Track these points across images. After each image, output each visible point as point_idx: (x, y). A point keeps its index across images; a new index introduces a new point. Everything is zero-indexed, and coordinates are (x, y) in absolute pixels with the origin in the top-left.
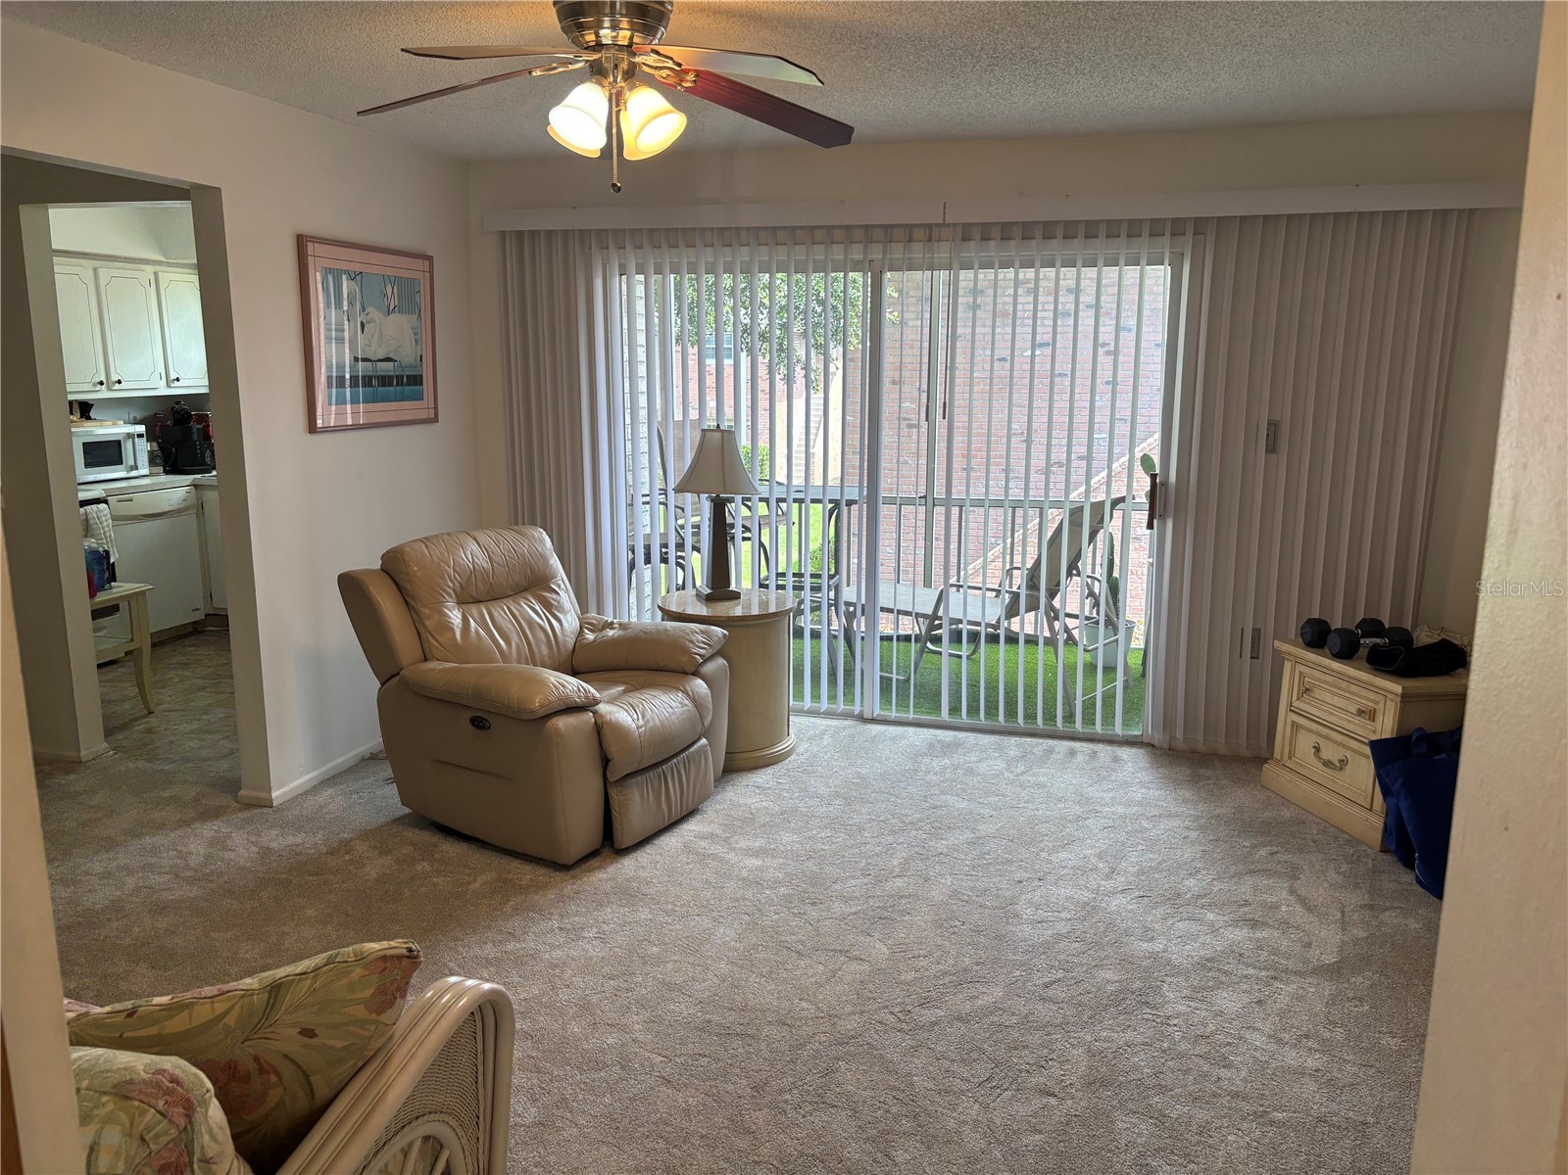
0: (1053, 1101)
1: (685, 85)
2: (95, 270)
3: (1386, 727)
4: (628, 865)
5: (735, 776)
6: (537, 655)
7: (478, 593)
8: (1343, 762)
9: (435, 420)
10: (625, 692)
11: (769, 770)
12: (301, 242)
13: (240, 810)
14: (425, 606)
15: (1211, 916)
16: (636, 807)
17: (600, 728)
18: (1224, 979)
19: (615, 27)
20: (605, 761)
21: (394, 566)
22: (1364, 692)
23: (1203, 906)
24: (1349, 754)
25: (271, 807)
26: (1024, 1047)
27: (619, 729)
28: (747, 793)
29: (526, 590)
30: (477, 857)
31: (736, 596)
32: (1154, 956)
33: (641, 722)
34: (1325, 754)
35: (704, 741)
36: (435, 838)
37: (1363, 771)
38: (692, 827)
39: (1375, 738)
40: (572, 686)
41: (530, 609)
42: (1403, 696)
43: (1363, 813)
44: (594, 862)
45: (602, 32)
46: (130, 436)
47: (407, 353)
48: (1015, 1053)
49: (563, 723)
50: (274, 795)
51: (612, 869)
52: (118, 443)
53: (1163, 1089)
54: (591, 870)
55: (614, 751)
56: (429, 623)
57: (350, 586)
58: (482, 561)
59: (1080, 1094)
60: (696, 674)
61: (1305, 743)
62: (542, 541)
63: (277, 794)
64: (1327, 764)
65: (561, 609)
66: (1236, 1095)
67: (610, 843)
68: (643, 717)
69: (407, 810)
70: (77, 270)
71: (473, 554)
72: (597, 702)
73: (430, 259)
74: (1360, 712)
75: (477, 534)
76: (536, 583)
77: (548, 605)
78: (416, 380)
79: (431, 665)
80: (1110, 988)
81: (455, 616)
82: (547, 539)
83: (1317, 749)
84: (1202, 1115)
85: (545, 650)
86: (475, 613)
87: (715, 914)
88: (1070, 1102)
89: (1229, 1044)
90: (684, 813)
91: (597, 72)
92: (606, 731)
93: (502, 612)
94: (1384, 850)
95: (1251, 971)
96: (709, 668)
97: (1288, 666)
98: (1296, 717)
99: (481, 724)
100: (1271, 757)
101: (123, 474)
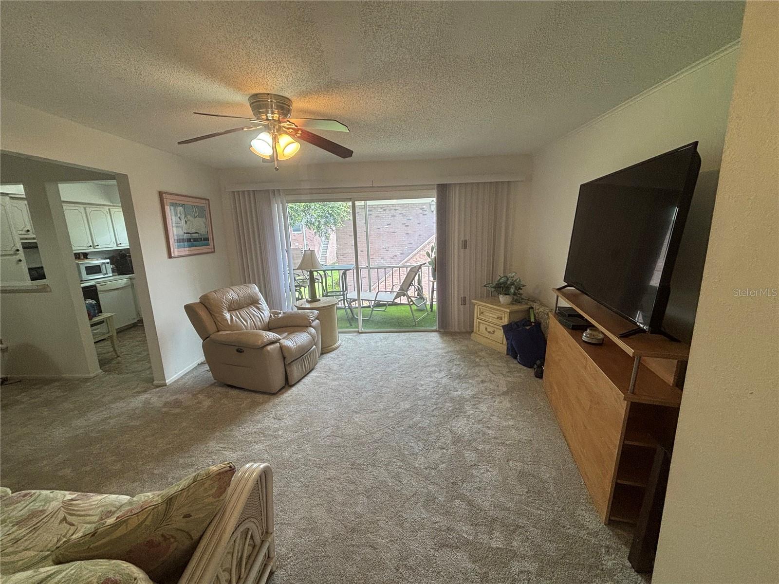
1: (297, 135)
2: (85, 208)
3: (505, 321)
4: (294, 389)
5: (324, 355)
6: (257, 326)
7: (235, 307)
8: (494, 332)
9: (214, 252)
10: (288, 334)
11: (334, 352)
12: (161, 194)
13: (154, 388)
14: (216, 313)
16: (295, 371)
19: (273, 113)
20: (284, 358)
21: (205, 302)
22: (498, 312)
24: (495, 329)
25: (166, 386)
26: (431, 434)
27: (288, 348)
28: (327, 361)
29: (251, 304)
30: (243, 394)
31: (319, 300)
33: (295, 344)
34: (488, 330)
35: (314, 347)
36: (228, 389)
37: (500, 334)
38: (313, 374)
39: (503, 325)
40: (272, 335)
41: (253, 310)
42: (510, 312)
43: (501, 345)
44: (283, 391)
45: (269, 115)
46: (104, 263)
47: (203, 231)
48: (429, 436)
49: (269, 348)
50: (167, 381)
51: (289, 392)
52: (99, 266)
54: (283, 393)
55: (286, 355)
56: (218, 319)
57: (189, 309)
58: (236, 297)
59: (452, 447)
60: (311, 326)
61: (482, 327)
62: (255, 289)
63: (169, 381)
64: (489, 332)
65: (263, 310)
67: (288, 384)
68: (295, 342)
69: (215, 381)
70: (78, 208)
71: (232, 294)
72: (280, 339)
73: (208, 200)
74: (498, 318)
75: (232, 287)
76: (254, 302)
77: (258, 309)
78: (207, 239)
79: (221, 333)
81: (228, 316)
82: (257, 288)
83: (486, 329)
85: (259, 323)
86: (235, 314)
88: (450, 450)
90: (310, 369)
92: (283, 348)
93: (243, 312)
94: (508, 354)
96: (314, 324)
97: (476, 307)
98: (479, 320)
99: (240, 351)
100: (473, 331)
101: (102, 276)
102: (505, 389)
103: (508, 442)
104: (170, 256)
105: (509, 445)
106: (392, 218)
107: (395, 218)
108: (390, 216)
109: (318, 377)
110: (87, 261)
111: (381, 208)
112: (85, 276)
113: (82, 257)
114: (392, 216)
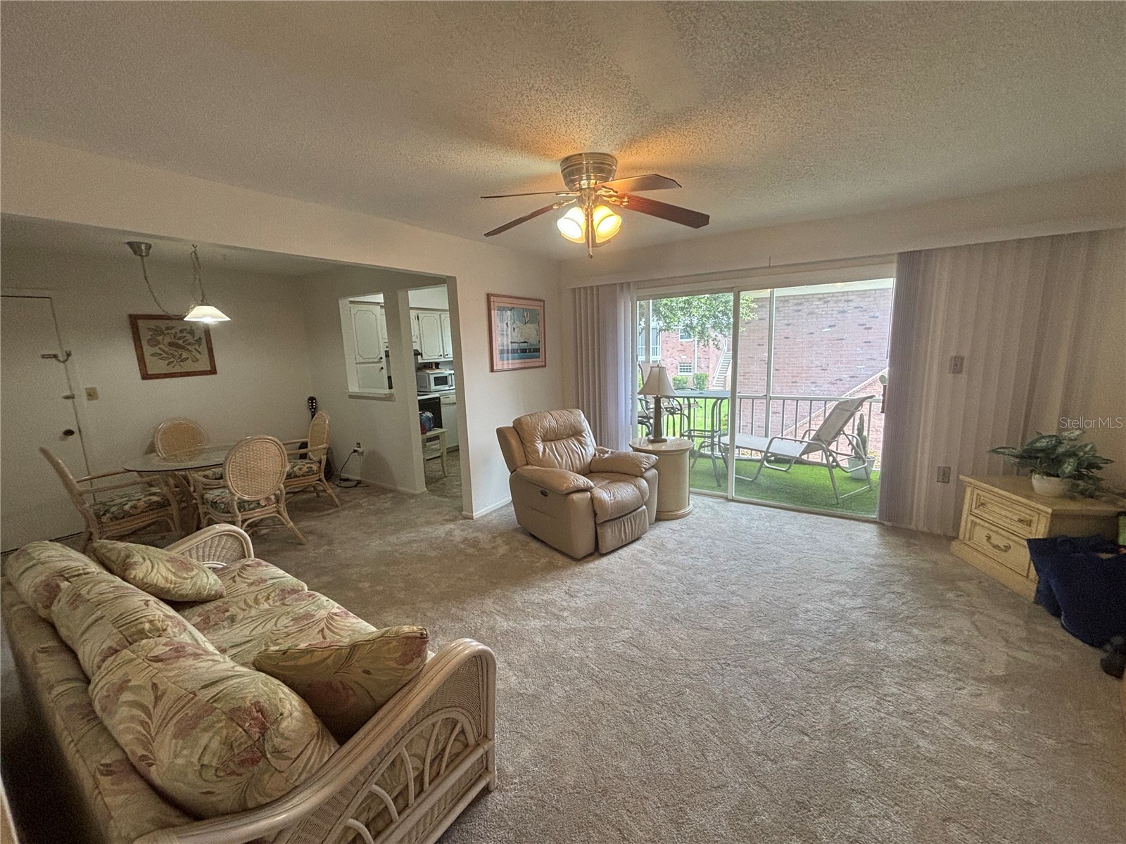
0: (806, 738)
1: (624, 204)
2: (440, 315)
3: (1040, 530)
4: (604, 560)
5: (661, 523)
6: (574, 465)
7: (552, 437)
8: (1007, 548)
9: (545, 366)
10: (609, 483)
11: (678, 521)
12: (489, 296)
13: (461, 519)
14: (528, 442)
15: (915, 631)
16: (610, 536)
17: (592, 499)
18: (924, 675)
19: (589, 179)
20: (595, 514)
21: (518, 426)
22: (1023, 509)
23: (911, 624)
24: (1011, 543)
25: (472, 519)
26: (792, 698)
27: (601, 501)
28: (664, 531)
29: (572, 436)
30: (543, 550)
31: (665, 441)
32: (878, 652)
33: (612, 498)
34: (993, 541)
35: (644, 507)
36: (529, 539)
37: (1022, 556)
38: (636, 546)
39: (1032, 537)
40: (582, 481)
41: (573, 443)
42: (1052, 514)
43: (1025, 579)
44: (590, 558)
45: (582, 182)
46: (450, 374)
47: (533, 340)
48: (786, 701)
49: (576, 497)
50: (474, 514)
51: (597, 562)
52: (446, 377)
53: (880, 746)
54: (588, 562)
55: (598, 511)
56: (529, 449)
57: (501, 432)
58: (554, 424)
59: (824, 738)
60: (642, 477)
61: (980, 534)
62: (580, 416)
63: (477, 514)
64: (996, 547)
65: (586, 444)
66: (930, 760)
67: (597, 551)
68: (614, 495)
69: (519, 526)
70: (434, 315)
71: (550, 422)
72: (592, 488)
73: (543, 301)
74: (1020, 521)
75: (552, 412)
76: (576, 433)
77: (580, 443)
78: (537, 350)
79: (529, 467)
80: (848, 669)
81: (540, 446)
82: (583, 415)
83: (989, 538)
84: (906, 771)
85: (578, 462)
86: (549, 446)
87: (639, 593)
88: (817, 742)
89: (926, 721)
90: (633, 539)
91: (580, 202)
92: (595, 501)
93: (560, 445)
94: (1037, 602)
95: (942, 672)
96: (648, 474)
97: (969, 490)
98: (975, 519)
99: (544, 494)
100: (956, 538)
101: (448, 388)
102: (1000, 673)
103: (962, 783)
104: (492, 370)
105: (964, 790)
106: (840, 316)
107: (846, 315)
108: (835, 312)
109: (642, 552)
110: (437, 371)
111: (820, 299)
112: (433, 387)
113: (434, 367)
114: (840, 312)
